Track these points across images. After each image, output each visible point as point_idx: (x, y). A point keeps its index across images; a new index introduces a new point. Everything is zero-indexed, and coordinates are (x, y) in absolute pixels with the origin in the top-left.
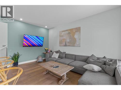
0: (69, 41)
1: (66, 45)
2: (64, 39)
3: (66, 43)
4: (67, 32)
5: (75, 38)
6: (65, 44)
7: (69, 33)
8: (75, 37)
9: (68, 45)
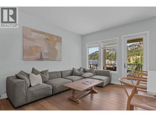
0: (47, 52)
1: (41, 59)
2: (37, 47)
3: (41, 54)
4: (44, 36)
5: (56, 49)
6: (39, 57)
7: (47, 39)
8: (56, 47)
9: (46, 59)
